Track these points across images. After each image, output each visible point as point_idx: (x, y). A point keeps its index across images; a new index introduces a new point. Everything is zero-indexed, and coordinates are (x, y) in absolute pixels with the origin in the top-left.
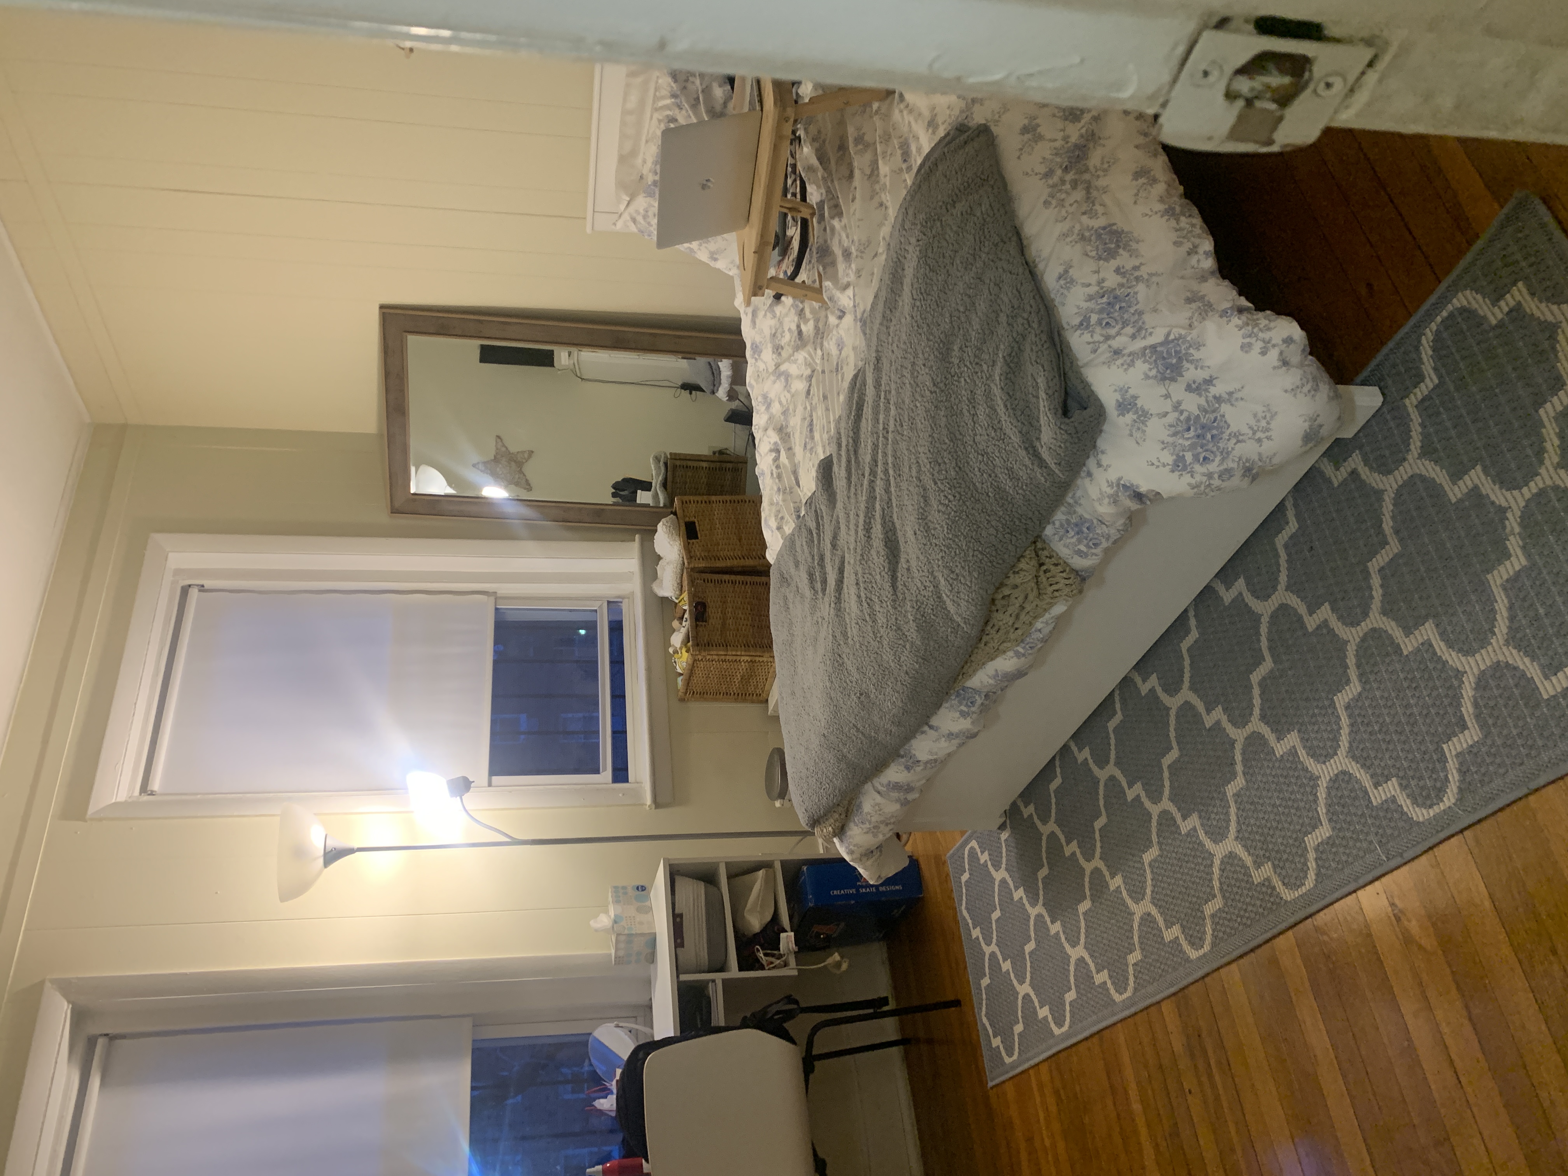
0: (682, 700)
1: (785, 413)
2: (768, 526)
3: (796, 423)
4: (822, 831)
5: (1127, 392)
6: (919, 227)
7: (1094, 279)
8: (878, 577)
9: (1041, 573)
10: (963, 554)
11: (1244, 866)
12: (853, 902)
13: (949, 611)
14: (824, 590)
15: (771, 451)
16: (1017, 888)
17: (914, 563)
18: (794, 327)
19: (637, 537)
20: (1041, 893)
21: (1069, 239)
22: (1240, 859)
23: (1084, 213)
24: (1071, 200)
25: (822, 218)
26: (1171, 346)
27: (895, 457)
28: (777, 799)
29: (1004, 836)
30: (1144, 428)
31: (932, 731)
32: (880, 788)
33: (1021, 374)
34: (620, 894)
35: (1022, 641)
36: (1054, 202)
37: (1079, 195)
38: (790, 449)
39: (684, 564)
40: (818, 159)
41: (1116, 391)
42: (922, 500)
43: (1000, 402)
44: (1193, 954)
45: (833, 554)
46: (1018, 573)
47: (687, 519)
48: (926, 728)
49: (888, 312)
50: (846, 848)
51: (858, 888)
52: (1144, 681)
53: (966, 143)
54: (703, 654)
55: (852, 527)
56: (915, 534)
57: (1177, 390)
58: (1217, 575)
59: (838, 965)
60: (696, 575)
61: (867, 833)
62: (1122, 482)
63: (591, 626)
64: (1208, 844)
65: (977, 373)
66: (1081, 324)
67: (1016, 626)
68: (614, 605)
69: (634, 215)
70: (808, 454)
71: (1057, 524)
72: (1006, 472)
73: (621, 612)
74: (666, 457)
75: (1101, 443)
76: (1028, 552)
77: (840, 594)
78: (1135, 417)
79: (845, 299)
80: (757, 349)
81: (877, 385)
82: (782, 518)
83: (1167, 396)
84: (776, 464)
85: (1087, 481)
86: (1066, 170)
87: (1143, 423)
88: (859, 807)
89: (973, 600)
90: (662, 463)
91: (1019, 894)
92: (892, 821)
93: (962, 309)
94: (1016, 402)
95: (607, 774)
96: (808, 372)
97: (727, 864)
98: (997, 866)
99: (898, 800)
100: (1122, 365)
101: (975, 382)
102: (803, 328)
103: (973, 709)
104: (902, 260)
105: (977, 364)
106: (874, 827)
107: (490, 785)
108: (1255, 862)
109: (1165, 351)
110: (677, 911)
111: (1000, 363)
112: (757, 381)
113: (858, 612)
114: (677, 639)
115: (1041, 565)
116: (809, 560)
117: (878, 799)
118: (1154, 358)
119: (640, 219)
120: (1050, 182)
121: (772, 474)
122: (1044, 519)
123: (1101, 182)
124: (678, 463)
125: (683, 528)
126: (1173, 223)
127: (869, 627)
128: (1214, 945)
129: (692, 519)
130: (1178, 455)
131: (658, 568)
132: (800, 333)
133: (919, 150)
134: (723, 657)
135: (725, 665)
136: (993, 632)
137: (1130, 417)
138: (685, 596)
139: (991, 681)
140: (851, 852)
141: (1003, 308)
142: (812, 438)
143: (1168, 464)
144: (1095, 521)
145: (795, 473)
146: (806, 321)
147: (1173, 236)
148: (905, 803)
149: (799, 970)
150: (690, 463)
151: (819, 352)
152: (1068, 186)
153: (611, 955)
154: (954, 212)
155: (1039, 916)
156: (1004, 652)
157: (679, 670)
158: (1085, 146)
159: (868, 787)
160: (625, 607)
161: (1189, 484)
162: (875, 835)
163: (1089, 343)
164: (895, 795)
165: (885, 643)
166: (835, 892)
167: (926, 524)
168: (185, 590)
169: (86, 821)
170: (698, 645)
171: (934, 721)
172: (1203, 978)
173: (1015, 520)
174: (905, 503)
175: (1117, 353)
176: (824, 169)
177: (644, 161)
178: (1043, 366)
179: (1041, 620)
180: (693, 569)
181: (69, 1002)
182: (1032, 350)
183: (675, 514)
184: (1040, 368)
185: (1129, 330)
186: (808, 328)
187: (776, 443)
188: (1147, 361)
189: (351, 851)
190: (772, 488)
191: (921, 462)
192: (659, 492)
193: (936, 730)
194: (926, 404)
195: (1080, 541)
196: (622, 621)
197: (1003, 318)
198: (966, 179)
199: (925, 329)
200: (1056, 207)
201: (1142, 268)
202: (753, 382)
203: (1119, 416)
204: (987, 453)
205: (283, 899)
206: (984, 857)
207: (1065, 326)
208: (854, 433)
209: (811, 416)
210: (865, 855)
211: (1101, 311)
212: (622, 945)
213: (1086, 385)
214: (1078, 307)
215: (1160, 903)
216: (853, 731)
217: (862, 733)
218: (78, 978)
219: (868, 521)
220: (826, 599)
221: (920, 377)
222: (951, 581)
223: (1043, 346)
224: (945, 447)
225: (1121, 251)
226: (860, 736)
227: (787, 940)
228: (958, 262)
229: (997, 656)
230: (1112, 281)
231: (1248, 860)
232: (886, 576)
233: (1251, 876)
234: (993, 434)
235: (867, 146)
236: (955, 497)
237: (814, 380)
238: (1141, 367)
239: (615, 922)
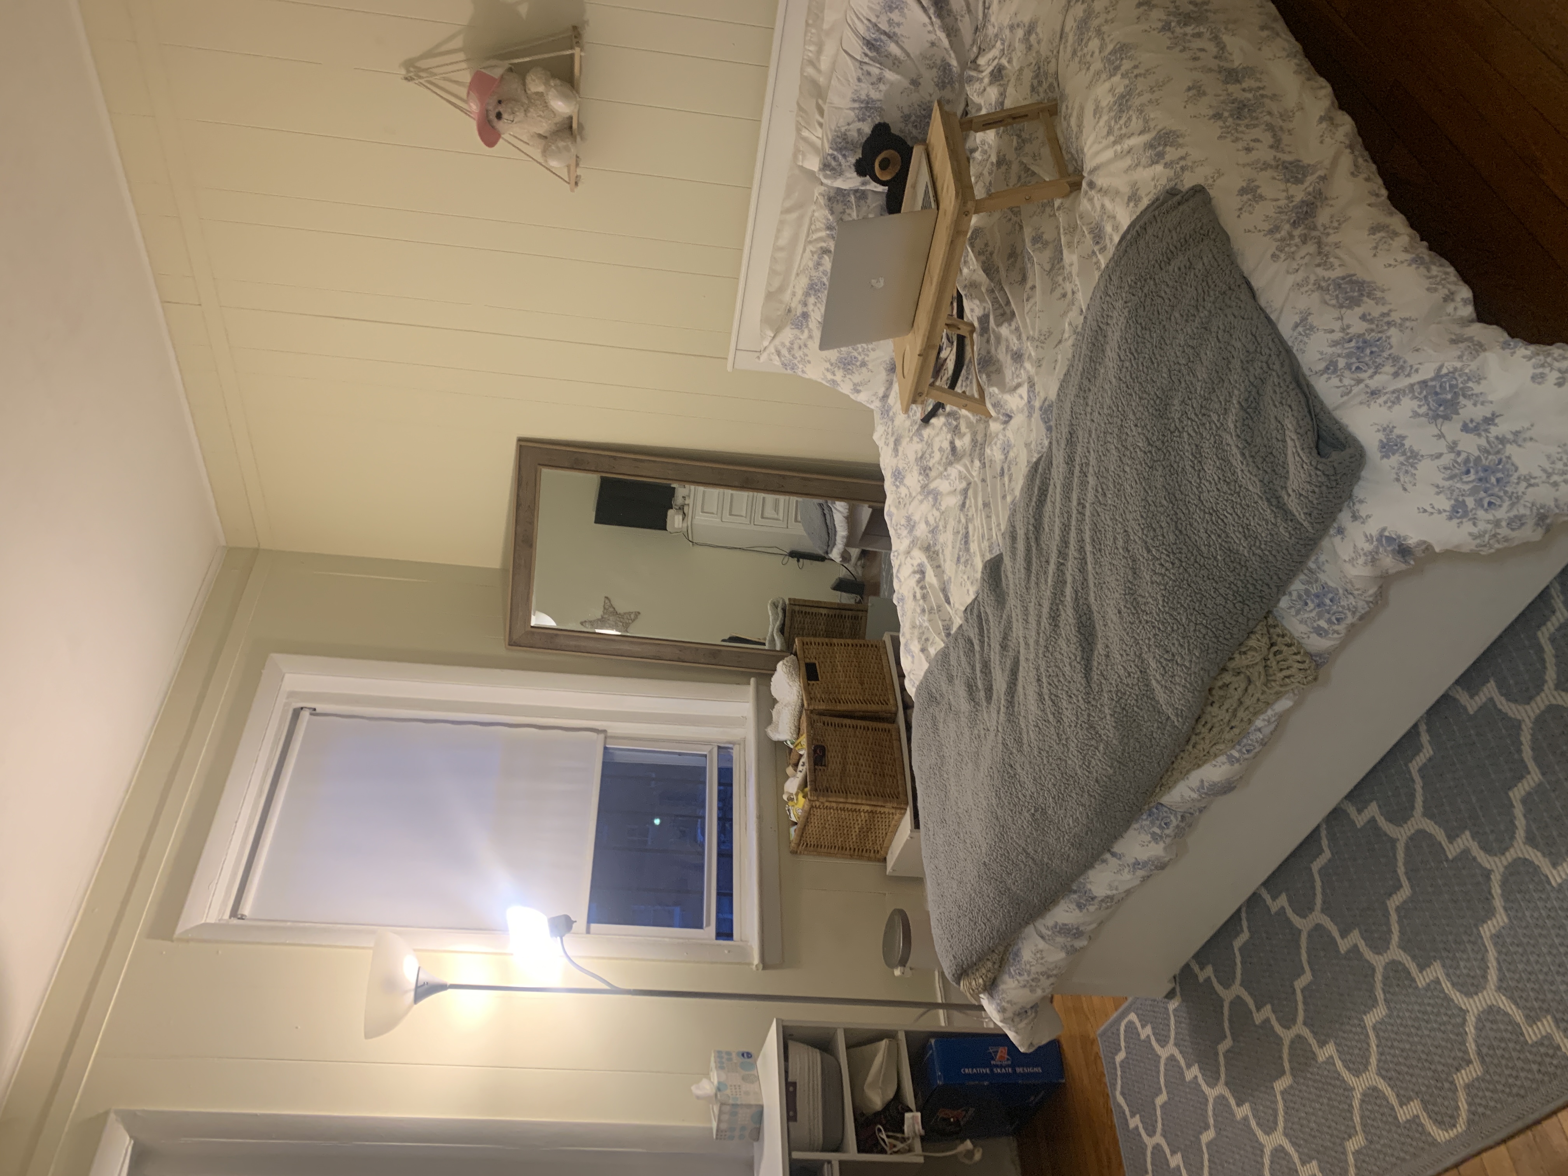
0: (794, 853)
1: (934, 531)
2: (909, 651)
3: (947, 540)
4: (970, 984)
5: (1391, 432)
6: (1127, 288)
7: (1337, 326)
8: (1067, 669)
9: (1271, 656)
10: (1181, 630)
11: (1511, 1022)
12: (986, 1083)
13: (1158, 702)
14: (989, 699)
15: (914, 572)
16: (1189, 1066)
17: (1115, 649)
18: (946, 445)
19: (753, 680)
20: (1223, 1069)
21: (1304, 289)
22: (1506, 1014)
23: (1319, 265)
24: (1303, 252)
25: (985, 329)
26: (1444, 380)
27: (1095, 529)
28: (896, 967)
29: (1173, 1005)
30: (1414, 472)
31: (1114, 859)
32: (1044, 931)
33: (1262, 419)
34: (723, 1060)
35: (1239, 743)
36: (1283, 256)
37: (1311, 248)
38: (939, 566)
39: (803, 705)
40: (984, 271)
41: (1378, 431)
42: (1130, 573)
43: (1235, 450)
44: (1441, 1135)
45: (1002, 656)
46: (1245, 653)
47: (808, 661)
48: (1108, 856)
49: (1086, 382)
50: (998, 1004)
51: (992, 1067)
52: (1360, 811)
53: (1179, 204)
54: (822, 799)
55: (1032, 619)
56: (1120, 612)
57: (1452, 430)
58: (1457, 682)
59: (970, 1154)
60: (815, 717)
61: (1025, 986)
62: (1387, 534)
63: (699, 773)
64: (1458, 998)
65: (1204, 424)
66: (1327, 368)
67: (1233, 724)
68: (724, 751)
69: (780, 347)
70: (962, 567)
71: (1295, 594)
72: (1241, 529)
73: (730, 759)
74: (784, 603)
75: (1359, 491)
76: (1259, 627)
77: (1013, 697)
78: (1402, 459)
79: (1015, 401)
80: (898, 476)
81: (1070, 460)
82: (927, 640)
83: (1441, 436)
84: (920, 585)
85: (1337, 540)
86: (1295, 224)
87: (1413, 465)
88: (1017, 954)
89: (1191, 684)
90: (779, 609)
91: (1193, 1072)
92: (1054, 972)
93: (1183, 361)
94: (1256, 449)
95: (710, 930)
96: (964, 485)
97: (846, 1031)
98: (1163, 1041)
99: (1064, 947)
100: (1385, 402)
101: (1201, 435)
102: (958, 443)
103: (1167, 832)
104: (1104, 327)
105: (1204, 415)
106: (1033, 980)
107: (588, 931)
108: (1527, 1017)
109: (1438, 386)
110: (790, 1079)
111: (1235, 408)
112: (897, 508)
113: (1040, 713)
114: (792, 785)
115: (1272, 645)
116: (968, 670)
117: (1042, 944)
118: (1425, 392)
119: (784, 352)
120: (1278, 236)
121: (915, 596)
122: (1282, 588)
123: (1332, 239)
124: (797, 608)
125: (803, 669)
126: (1422, 270)
127: (1052, 729)
128: (1470, 1122)
129: (813, 661)
130: (1456, 500)
131: (774, 712)
132: (953, 448)
133: (1116, 228)
134: (841, 805)
135: (843, 815)
136: (1205, 730)
137: (1395, 459)
138: (803, 739)
139: (1195, 796)
140: (1002, 1010)
141: (1235, 354)
142: (967, 550)
143: (1445, 511)
144: (1341, 591)
145: (944, 591)
146: (961, 436)
147: (1426, 283)
148: (1072, 951)
149: (926, 1157)
150: (808, 610)
151: (977, 463)
152: (1297, 240)
153: (711, 1129)
154: (1171, 268)
155: (1221, 1100)
156: (1216, 756)
157: (794, 819)
158: (1313, 204)
159: (1030, 930)
160: (735, 753)
161: (1470, 534)
162: (1032, 990)
163: (1338, 387)
164: (1060, 940)
165: (1072, 746)
166: (967, 1071)
167: (1135, 599)
168: (297, 713)
169: (172, 941)
170: (816, 790)
171: (1117, 848)
172: (1456, 1166)
173: (1249, 586)
174: (1107, 579)
175: (1374, 393)
176: (991, 279)
177: (794, 294)
178: (1290, 406)
179: (1262, 717)
180: (812, 712)
181: (131, 1137)
182: (1275, 392)
183: (796, 654)
184: (1287, 408)
185: (1388, 369)
186: (963, 443)
187: (921, 565)
188: (1417, 398)
189: (443, 987)
190: (914, 611)
191: (1130, 530)
192: (776, 638)
193: (1120, 859)
194: (1139, 467)
195: (1320, 616)
196: (732, 769)
197: (1236, 364)
198: (1182, 236)
199: (1136, 389)
200: (1285, 260)
201: (1392, 314)
202: (893, 510)
203: (1382, 457)
204: (1216, 511)
205: (367, 1036)
206: (1146, 1032)
207: (1307, 372)
208: (1036, 520)
209: (967, 528)
210: (1019, 1014)
211: (1349, 356)
212: (725, 1117)
213: (1342, 428)
214: (1321, 353)
215: (1389, 1075)
216: (1022, 857)
217: (1033, 859)
218: (144, 1111)
219: (1055, 608)
220: (993, 706)
221: (1130, 439)
222: (1164, 663)
223: (1288, 387)
224: (1161, 509)
225: (1365, 299)
226: (1030, 862)
227: (913, 1121)
228: (1177, 315)
229: (1205, 762)
230: (1358, 327)
231: (1518, 1016)
232: (1078, 666)
233: (1522, 1034)
234: (1225, 488)
235: (1046, 244)
236: (1173, 564)
237: (970, 493)
238: (1408, 404)
239: (719, 1089)
